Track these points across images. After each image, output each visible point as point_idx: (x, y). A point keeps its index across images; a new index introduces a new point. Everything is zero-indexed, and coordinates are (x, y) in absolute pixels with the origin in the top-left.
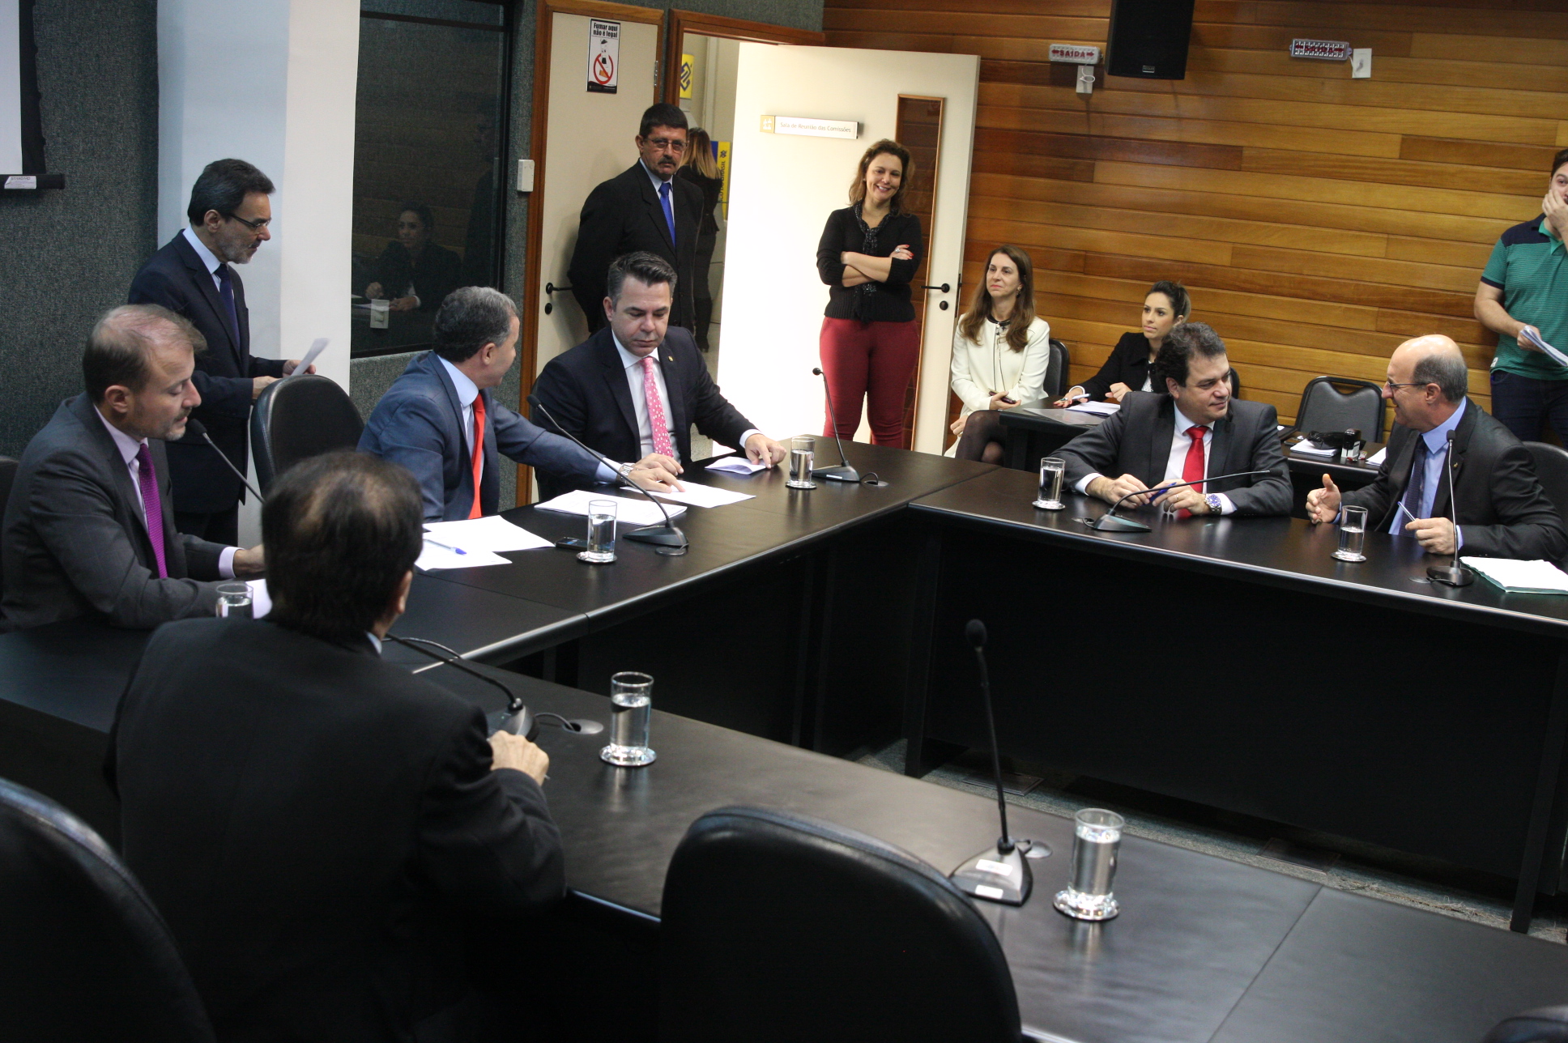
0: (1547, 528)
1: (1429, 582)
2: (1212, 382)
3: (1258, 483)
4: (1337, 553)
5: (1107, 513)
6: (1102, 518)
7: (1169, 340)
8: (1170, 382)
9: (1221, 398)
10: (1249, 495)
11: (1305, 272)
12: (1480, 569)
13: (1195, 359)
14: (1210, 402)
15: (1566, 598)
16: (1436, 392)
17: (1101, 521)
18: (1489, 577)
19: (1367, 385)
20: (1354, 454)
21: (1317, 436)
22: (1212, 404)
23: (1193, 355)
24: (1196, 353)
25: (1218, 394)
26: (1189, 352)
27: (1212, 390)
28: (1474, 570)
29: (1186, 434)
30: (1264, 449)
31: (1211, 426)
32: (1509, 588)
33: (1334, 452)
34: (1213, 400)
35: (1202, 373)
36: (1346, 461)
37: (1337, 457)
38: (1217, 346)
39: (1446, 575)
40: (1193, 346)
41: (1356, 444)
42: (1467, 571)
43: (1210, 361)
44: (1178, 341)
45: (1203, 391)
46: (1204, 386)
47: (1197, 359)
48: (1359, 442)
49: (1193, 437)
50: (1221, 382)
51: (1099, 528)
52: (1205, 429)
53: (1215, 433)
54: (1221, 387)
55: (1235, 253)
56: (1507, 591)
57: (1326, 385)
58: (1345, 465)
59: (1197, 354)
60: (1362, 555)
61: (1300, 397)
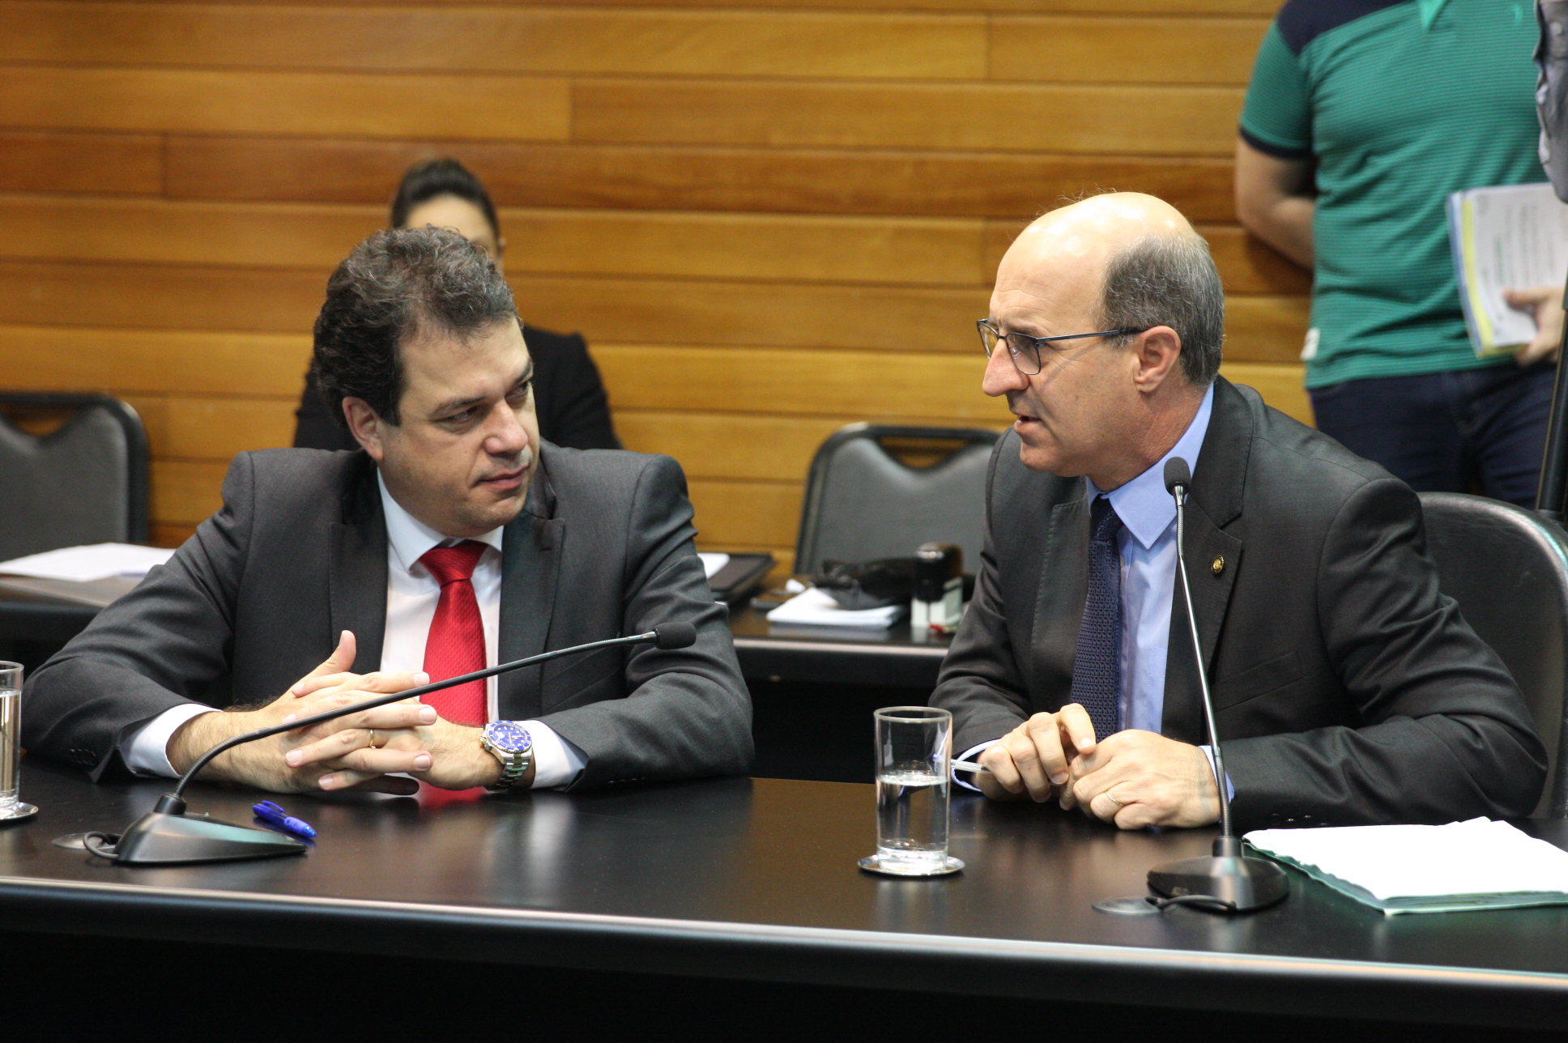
0: (1474, 723)
1: (1155, 910)
2: (477, 409)
3: (645, 686)
4: (875, 858)
5: (157, 810)
6: (144, 826)
7: (344, 283)
8: (355, 411)
9: (508, 455)
10: (622, 720)
11: (777, 138)
12: (1304, 859)
13: (420, 340)
14: (476, 473)
15: (1565, 914)
16: (1166, 350)
17: (141, 835)
18: (1332, 877)
19: (974, 439)
20: (948, 614)
21: (840, 574)
22: (483, 480)
23: (414, 328)
24: (422, 320)
25: (495, 445)
26: (401, 319)
27: (476, 435)
28: (1288, 865)
29: (423, 569)
30: (657, 586)
31: (495, 539)
32: (1393, 901)
33: (891, 616)
34: (485, 464)
35: (445, 382)
36: (929, 636)
37: (900, 628)
38: (485, 298)
39: (1204, 883)
40: (416, 302)
41: (949, 585)
42: (1262, 867)
43: (464, 342)
44: (370, 287)
45: (451, 437)
46: (451, 419)
47: (427, 339)
48: (957, 581)
49: (444, 582)
50: (504, 409)
51: (137, 857)
52: (473, 552)
53: (505, 562)
54: (503, 424)
55: (581, 103)
56: (1389, 912)
57: (869, 450)
58: (927, 644)
59: (425, 323)
60: (951, 854)
61: (799, 490)
